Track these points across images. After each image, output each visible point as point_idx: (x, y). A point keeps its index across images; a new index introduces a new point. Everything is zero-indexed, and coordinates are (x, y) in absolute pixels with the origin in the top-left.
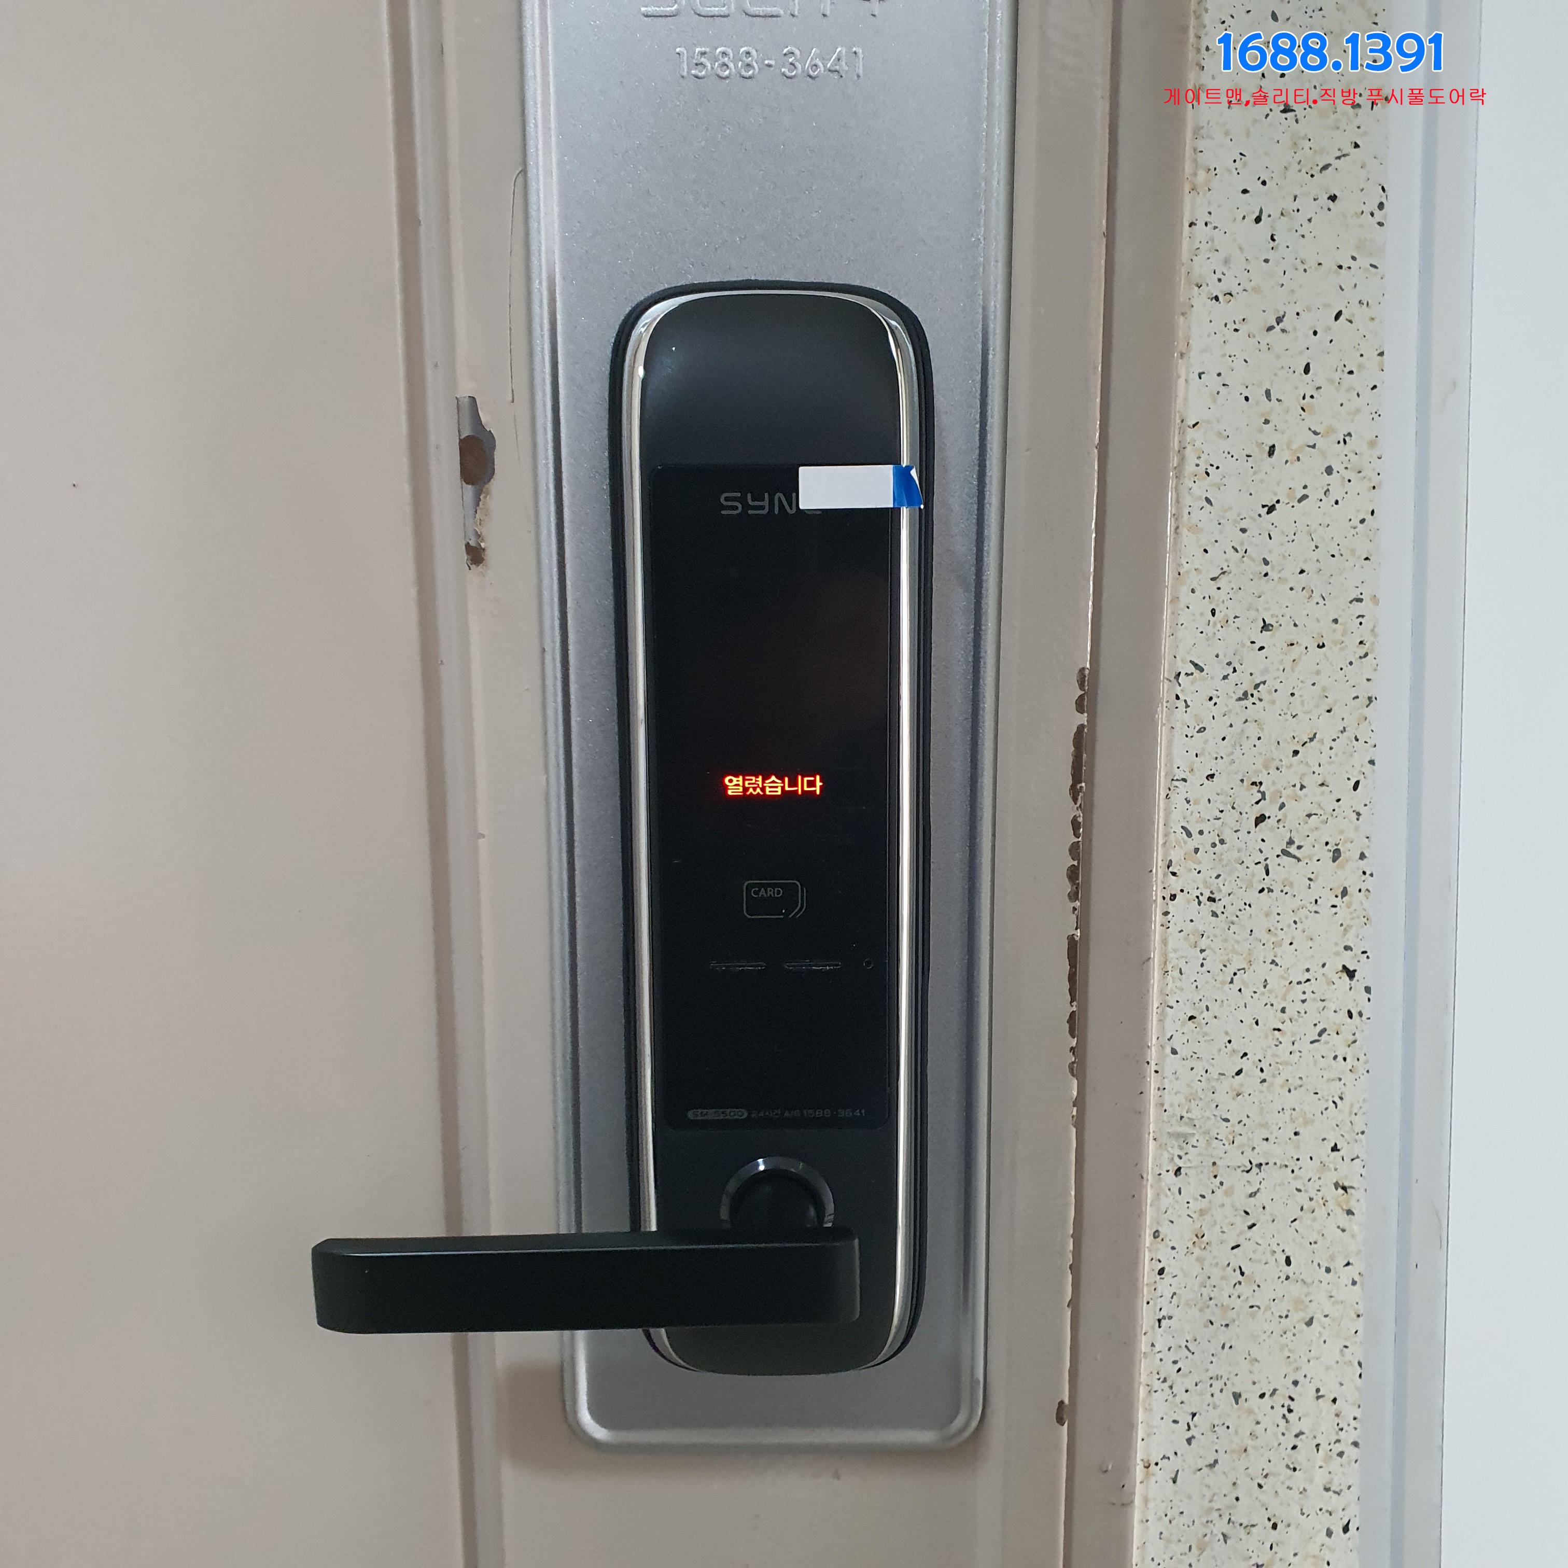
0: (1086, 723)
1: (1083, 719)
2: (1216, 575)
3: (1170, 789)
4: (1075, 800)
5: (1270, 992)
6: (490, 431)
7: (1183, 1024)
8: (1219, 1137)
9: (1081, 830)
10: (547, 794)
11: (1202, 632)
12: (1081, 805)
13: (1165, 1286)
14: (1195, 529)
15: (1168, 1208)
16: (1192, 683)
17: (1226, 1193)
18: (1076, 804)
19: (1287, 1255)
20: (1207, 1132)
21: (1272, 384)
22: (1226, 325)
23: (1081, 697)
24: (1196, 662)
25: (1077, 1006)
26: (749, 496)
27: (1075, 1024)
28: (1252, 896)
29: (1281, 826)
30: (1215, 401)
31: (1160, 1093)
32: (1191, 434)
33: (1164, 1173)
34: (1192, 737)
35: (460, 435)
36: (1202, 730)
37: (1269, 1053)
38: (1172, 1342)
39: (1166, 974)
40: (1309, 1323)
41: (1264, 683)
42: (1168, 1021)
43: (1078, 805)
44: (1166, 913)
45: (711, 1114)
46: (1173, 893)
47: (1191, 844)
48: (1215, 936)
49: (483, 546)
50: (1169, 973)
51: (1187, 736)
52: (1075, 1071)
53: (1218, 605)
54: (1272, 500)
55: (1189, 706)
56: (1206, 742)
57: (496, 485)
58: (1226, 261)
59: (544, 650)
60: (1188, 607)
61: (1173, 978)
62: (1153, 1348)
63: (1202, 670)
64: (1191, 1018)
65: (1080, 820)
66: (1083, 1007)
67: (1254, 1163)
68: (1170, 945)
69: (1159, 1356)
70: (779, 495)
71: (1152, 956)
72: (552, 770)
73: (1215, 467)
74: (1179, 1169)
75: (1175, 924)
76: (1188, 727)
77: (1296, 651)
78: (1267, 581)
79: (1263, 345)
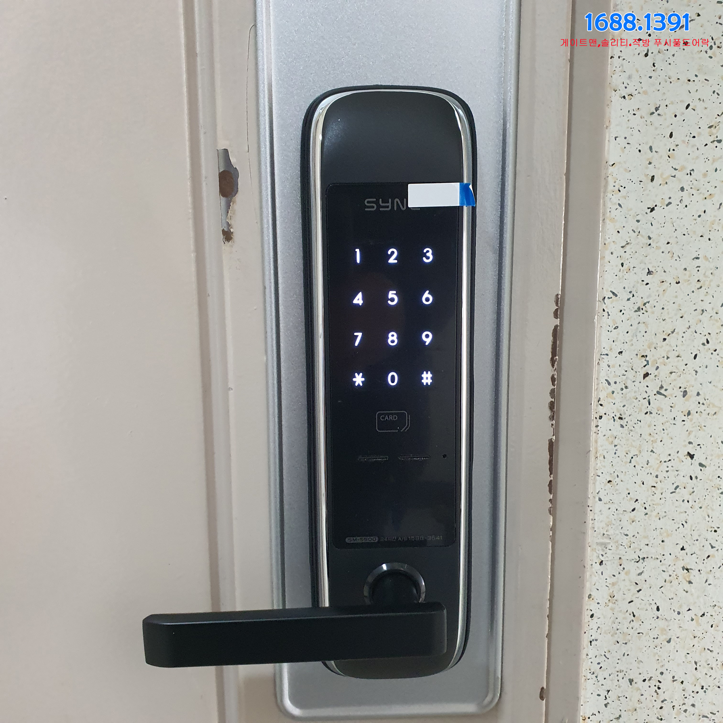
0: (559, 324)
1: (557, 322)
2: (624, 245)
3: (599, 360)
4: (553, 366)
5: (651, 467)
6: (236, 168)
7: (605, 485)
8: (623, 544)
9: (556, 382)
10: (267, 366)
11: (616, 276)
12: (556, 368)
13: (594, 623)
14: (613, 220)
15: (595, 583)
16: (611, 303)
17: (626, 574)
18: (553, 368)
19: (657, 605)
20: (617, 542)
21: (653, 143)
22: (629, 111)
23: (556, 310)
24: (614, 291)
25: (553, 478)
26: (381, 200)
27: (551, 487)
28: (642, 416)
29: (657, 378)
30: (623, 152)
31: (592, 522)
32: (611, 169)
33: (594, 564)
34: (611, 331)
35: (219, 171)
36: (616, 328)
37: (650, 499)
38: (597, 653)
39: (597, 458)
40: (669, 642)
41: (649, 302)
42: (598, 483)
43: (554, 368)
44: (597, 426)
45: (359, 540)
46: (601, 415)
47: (611, 389)
48: (622, 438)
49: (232, 231)
50: (598, 458)
51: (608, 331)
52: (551, 512)
53: (625, 261)
54: (653, 205)
55: (609, 315)
56: (618, 334)
57: (239, 198)
58: (630, 77)
59: (265, 288)
60: (609, 262)
61: (600, 460)
62: (587, 656)
63: (616, 295)
64: (610, 481)
65: (556, 377)
66: (556, 478)
67: (641, 557)
68: (599, 444)
69: (590, 660)
70: (397, 200)
71: (591, 449)
72: (269, 352)
73: (623, 187)
74: (602, 562)
75: (602, 432)
76: (609, 326)
77: (666, 285)
78: (651, 248)
79: (648, 122)
